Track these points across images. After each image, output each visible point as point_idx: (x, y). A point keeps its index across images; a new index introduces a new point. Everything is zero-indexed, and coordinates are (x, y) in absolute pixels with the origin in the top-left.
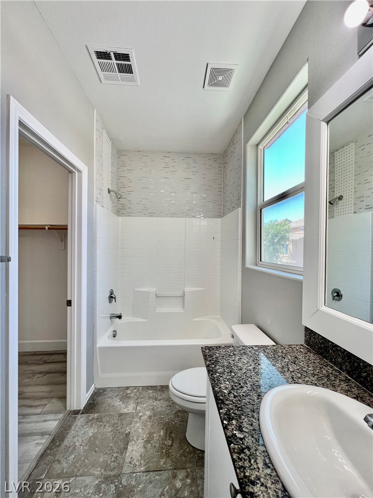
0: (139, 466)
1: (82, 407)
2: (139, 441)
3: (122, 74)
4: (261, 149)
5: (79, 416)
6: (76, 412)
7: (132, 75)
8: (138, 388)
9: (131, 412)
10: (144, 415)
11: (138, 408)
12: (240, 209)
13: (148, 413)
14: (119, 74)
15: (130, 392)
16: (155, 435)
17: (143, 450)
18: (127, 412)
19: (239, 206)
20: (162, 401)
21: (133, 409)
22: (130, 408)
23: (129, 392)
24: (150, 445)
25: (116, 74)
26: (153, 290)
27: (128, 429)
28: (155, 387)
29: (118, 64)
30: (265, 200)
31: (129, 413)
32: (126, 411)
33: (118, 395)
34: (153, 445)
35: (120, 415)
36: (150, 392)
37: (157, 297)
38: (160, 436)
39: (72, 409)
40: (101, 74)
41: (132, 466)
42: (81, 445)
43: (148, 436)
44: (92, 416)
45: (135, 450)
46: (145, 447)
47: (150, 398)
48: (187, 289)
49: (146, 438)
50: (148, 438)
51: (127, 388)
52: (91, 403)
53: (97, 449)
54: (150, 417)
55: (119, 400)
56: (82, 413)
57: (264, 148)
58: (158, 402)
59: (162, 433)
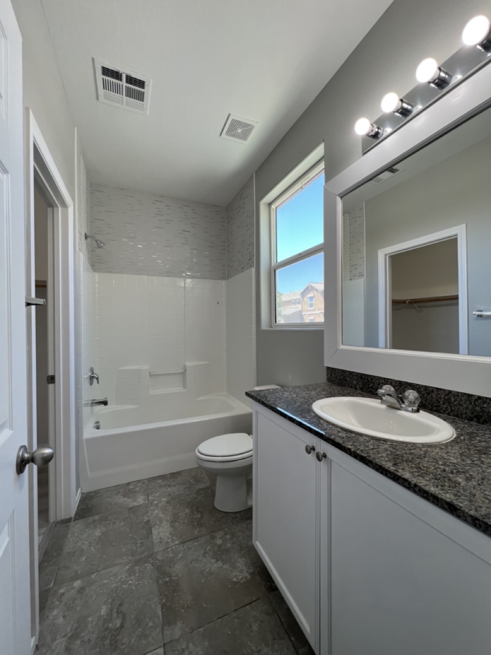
0: (172, 541)
1: (73, 514)
2: (164, 523)
3: (129, 98)
4: (273, 209)
5: (72, 523)
6: (67, 521)
7: (141, 102)
8: (142, 481)
9: (143, 504)
10: (161, 502)
11: (151, 498)
12: (253, 270)
13: (164, 499)
14: (125, 98)
15: (133, 487)
16: (180, 514)
17: (171, 529)
18: (138, 504)
19: (251, 266)
20: (177, 486)
21: (145, 500)
22: (141, 500)
23: (131, 487)
24: (177, 523)
25: (121, 95)
26: (146, 367)
27: (145, 518)
28: (163, 476)
29: (127, 88)
30: (279, 261)
31: (140, 505)
32: (135, 504)
33: (119, 493)
34: (182, 522)
35: (130, 509)
36: (160, 481)
37: (151, 376)
38: (186, 514)
39: (59, 519)
40: (101, 91)
41: (164, 544)
42: (90, 546)
43: (172, 517)
44: (91, 519)
45: (162, 532)
46: (172, 526)
47: (161, 486)
48: (188, 364)
49: (170, 519)
50: (173, 518)
51: (128, 484)
52: (83, 508)
53: (114, 543)
54: (168, 502)
55: (121, 497)
56: (74, 520)
57: (276, 208)
58: (173, 488)
59: (187, 511)
